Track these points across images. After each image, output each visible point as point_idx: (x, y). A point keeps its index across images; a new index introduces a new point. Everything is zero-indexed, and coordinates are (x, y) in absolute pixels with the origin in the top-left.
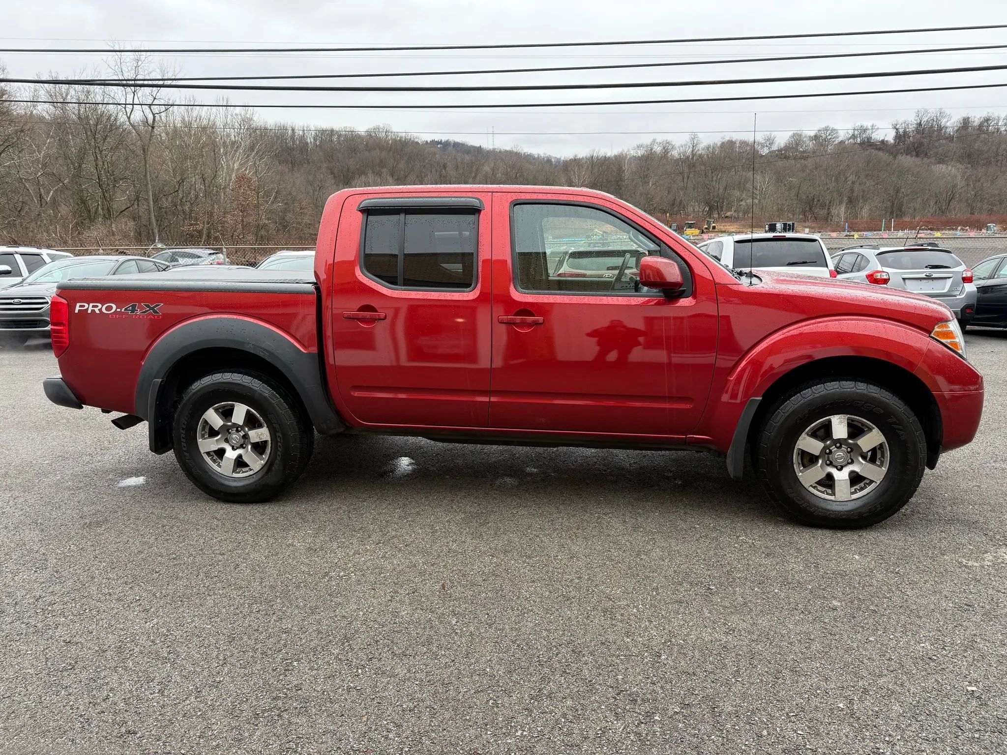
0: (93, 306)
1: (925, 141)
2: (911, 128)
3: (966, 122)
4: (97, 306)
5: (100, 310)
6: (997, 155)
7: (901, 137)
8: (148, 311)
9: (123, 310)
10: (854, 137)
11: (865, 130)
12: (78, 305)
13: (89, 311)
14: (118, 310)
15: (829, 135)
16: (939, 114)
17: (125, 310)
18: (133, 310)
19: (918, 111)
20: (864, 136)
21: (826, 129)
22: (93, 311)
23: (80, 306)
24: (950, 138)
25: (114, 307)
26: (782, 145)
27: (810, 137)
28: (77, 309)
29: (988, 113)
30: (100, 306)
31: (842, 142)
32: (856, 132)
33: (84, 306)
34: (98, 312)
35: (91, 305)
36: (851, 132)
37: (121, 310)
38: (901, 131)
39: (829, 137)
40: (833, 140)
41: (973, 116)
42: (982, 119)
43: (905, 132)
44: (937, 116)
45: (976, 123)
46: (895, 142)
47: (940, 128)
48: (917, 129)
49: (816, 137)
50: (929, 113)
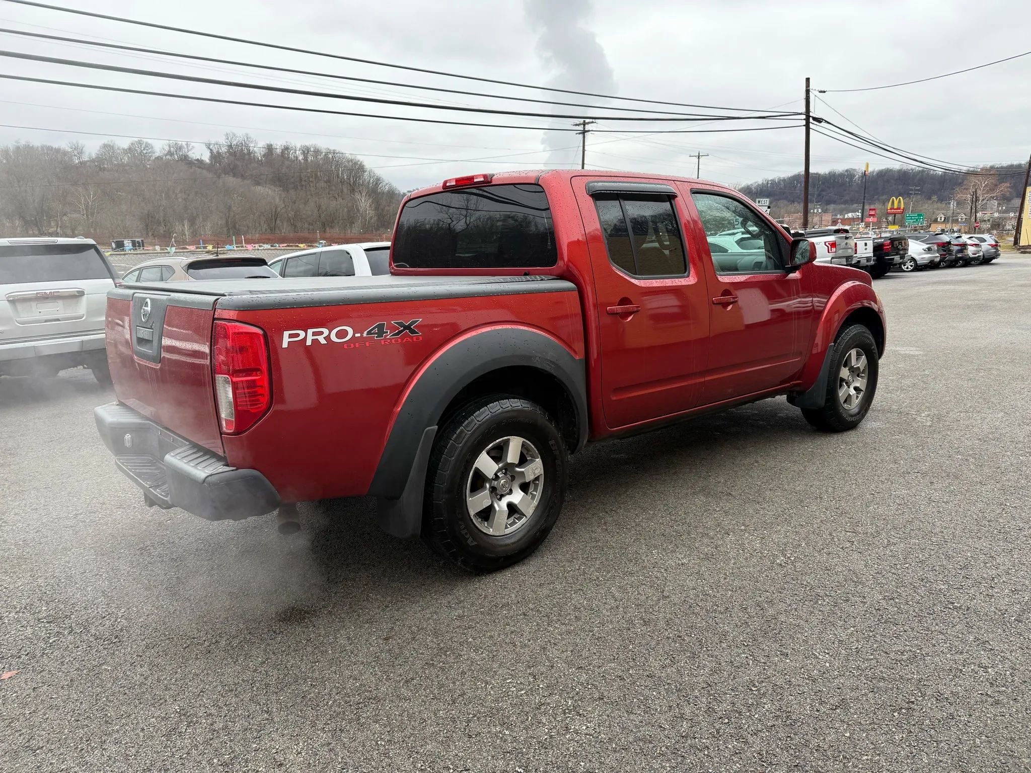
0: (314, 334)
1: (239, 163)
2: (224, 150)
3: (270, 148)
4: (321, 333)
5: (328, 338)
6: (301, 180)
7: (216, 157)
8: (402, 331)
9: (365, 335)
10: (170, 153)
11: (181, 148)
12: (286, 334)
13: (309, 343)
14: (358, 335)
15: (144, 149)
16: (246, 139)
17: (369, 333)
18: (381, 333)
19: (227, 134)
20: (181, 153)
21: (140, 143)
22: (315, 342)
23: (291, 336)
24: (260, 162)
25: (350, 331)
26: (94, 156)
27: (123, 149)
28: (286, 341)
29: (287, 142)
30: (326, 332)
31: (158, 158)
32: (172, 149)
33: (298, 335)
34: (323, 341)
35: (310, 331)
36: (167, 148)
37: (362, 334)
38: (215, 151)
39: (145, 152)
40: (150, 155)
41: (275, 143)
42: (283, 147)
43: (218, 152)
44: (244, 141)
45: (279, 151)
46: (212, 162)
47: (249, 153)
48: (228, 151)
49: (130, 150)
50: (237, 137)
